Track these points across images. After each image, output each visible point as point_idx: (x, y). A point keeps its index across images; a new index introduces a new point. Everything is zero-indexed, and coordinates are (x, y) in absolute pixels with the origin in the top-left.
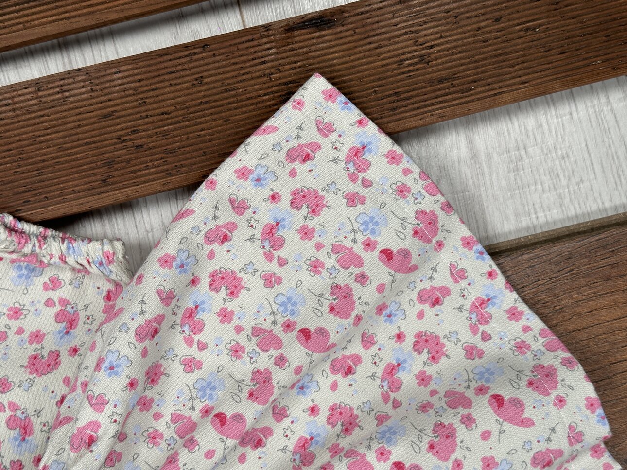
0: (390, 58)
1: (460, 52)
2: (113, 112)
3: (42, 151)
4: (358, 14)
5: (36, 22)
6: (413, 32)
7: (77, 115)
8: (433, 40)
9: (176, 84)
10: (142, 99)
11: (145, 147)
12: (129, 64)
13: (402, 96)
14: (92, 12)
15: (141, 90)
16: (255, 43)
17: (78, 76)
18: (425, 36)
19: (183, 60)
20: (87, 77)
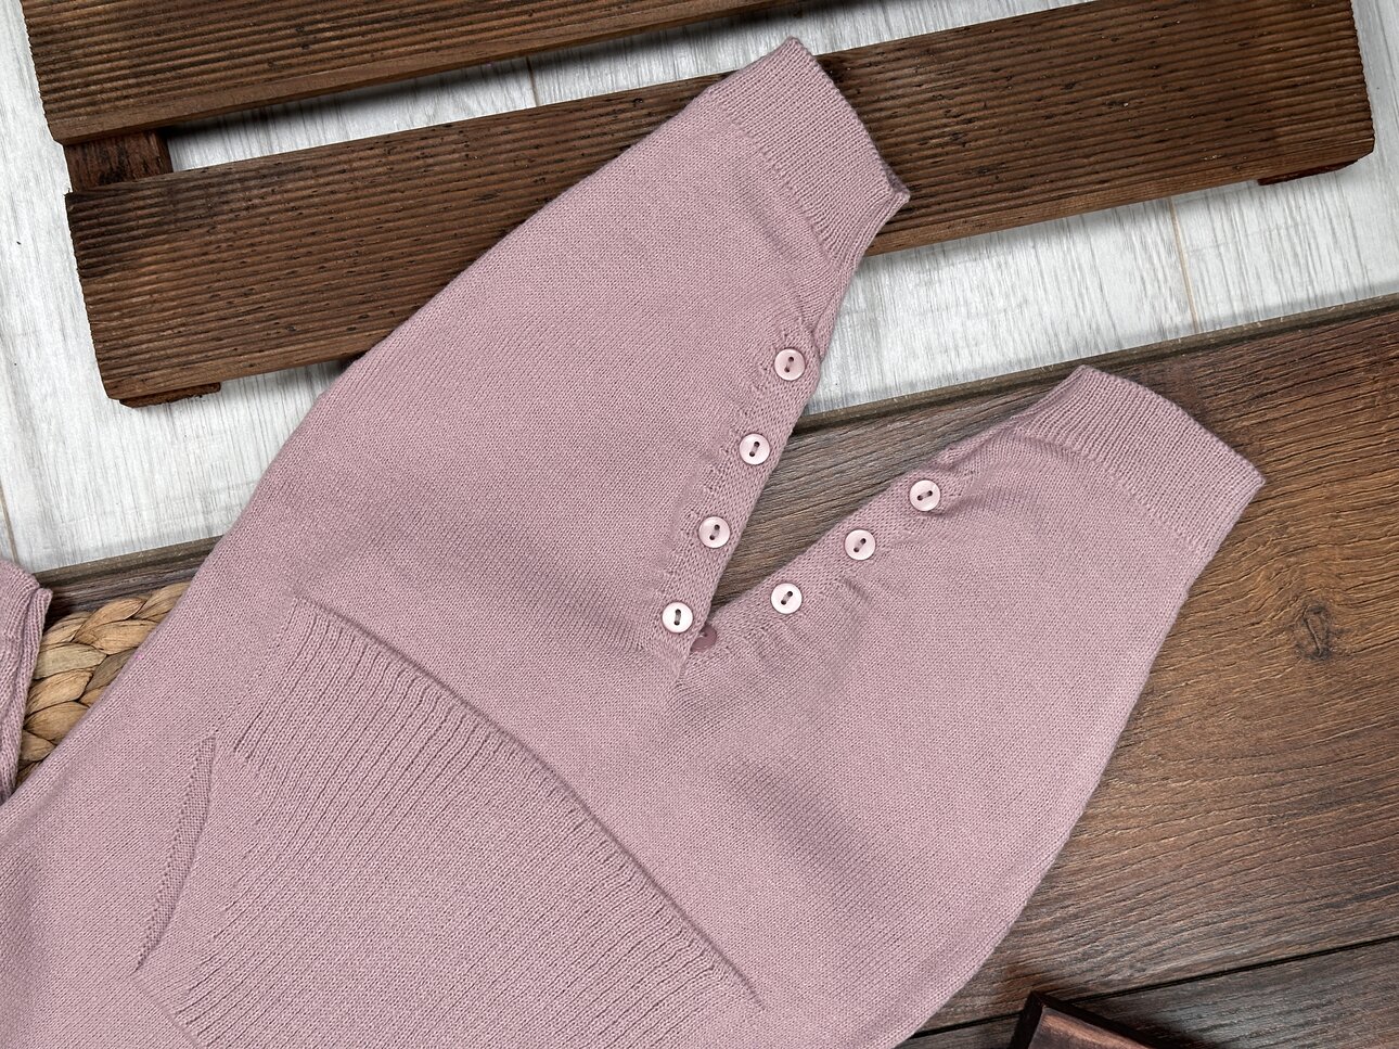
0: (908, 133)
1: (1010, 132)
2: (497, 191)
3: (390, 244)
4: (864, 66)
5: (391, 52)
6: (943, 97)
7: (443, 192)
8: (973, 111)
10: (540, 174)
12: (523, 121)
13: (924, 192)
14: (473, 42)
15: (539, 160)
17: (449, 135)
18: (963, 104)
19: (603, 120)
20: (461, 137)
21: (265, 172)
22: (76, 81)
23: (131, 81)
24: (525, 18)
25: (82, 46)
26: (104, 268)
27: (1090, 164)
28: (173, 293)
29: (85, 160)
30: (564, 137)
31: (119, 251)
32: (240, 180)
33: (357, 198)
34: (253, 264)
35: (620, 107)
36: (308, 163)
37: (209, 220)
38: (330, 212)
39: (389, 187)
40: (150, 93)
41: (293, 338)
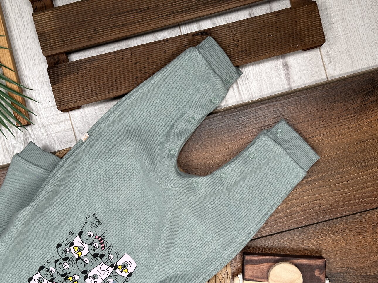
2: (138, 62)
3: (116, 74)
4: (215, 31)
5: (114, 33)
6: (232, 36)
8: (239, 39)
9: (158, 53)
10: (147, 58)
11: (148, 72)
14: (131, 31)
15: (147, 55)
16: (183, 40)
17: (127, 50)
18: (236, 37)
19: (160, 45)
20: (130, 51)
21: (89, 61)
22: (48, 44)
23: (60, 43)
24: (143, 24)
25: (49, 36)
26: (56, 83)
29: (50, 60)
30: (152, 50)
31: (59, 79)
32: (84, 63)
33: (109, 65)
35: (163, 42)
36: (97, 58)
37: (77, 72)
38: (103, 68)
39: (115, 62)
40: (64, 45)
41: (97, 95)
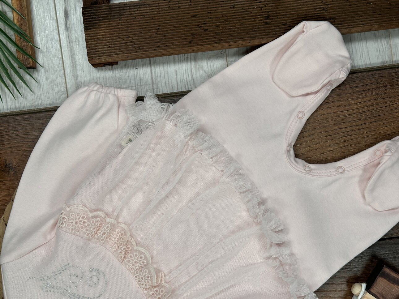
21: (136, 5)
26: (91, 27)
27: (360, 19)
28: (109, 36)
31: (96, 23)
32: (129, 6)
33: (160, 14)
34: (130, 29)
36: (147, 3)
37: (120, 17)
38: (152, 17)
39: (168, 11)
41: (140, 50)
